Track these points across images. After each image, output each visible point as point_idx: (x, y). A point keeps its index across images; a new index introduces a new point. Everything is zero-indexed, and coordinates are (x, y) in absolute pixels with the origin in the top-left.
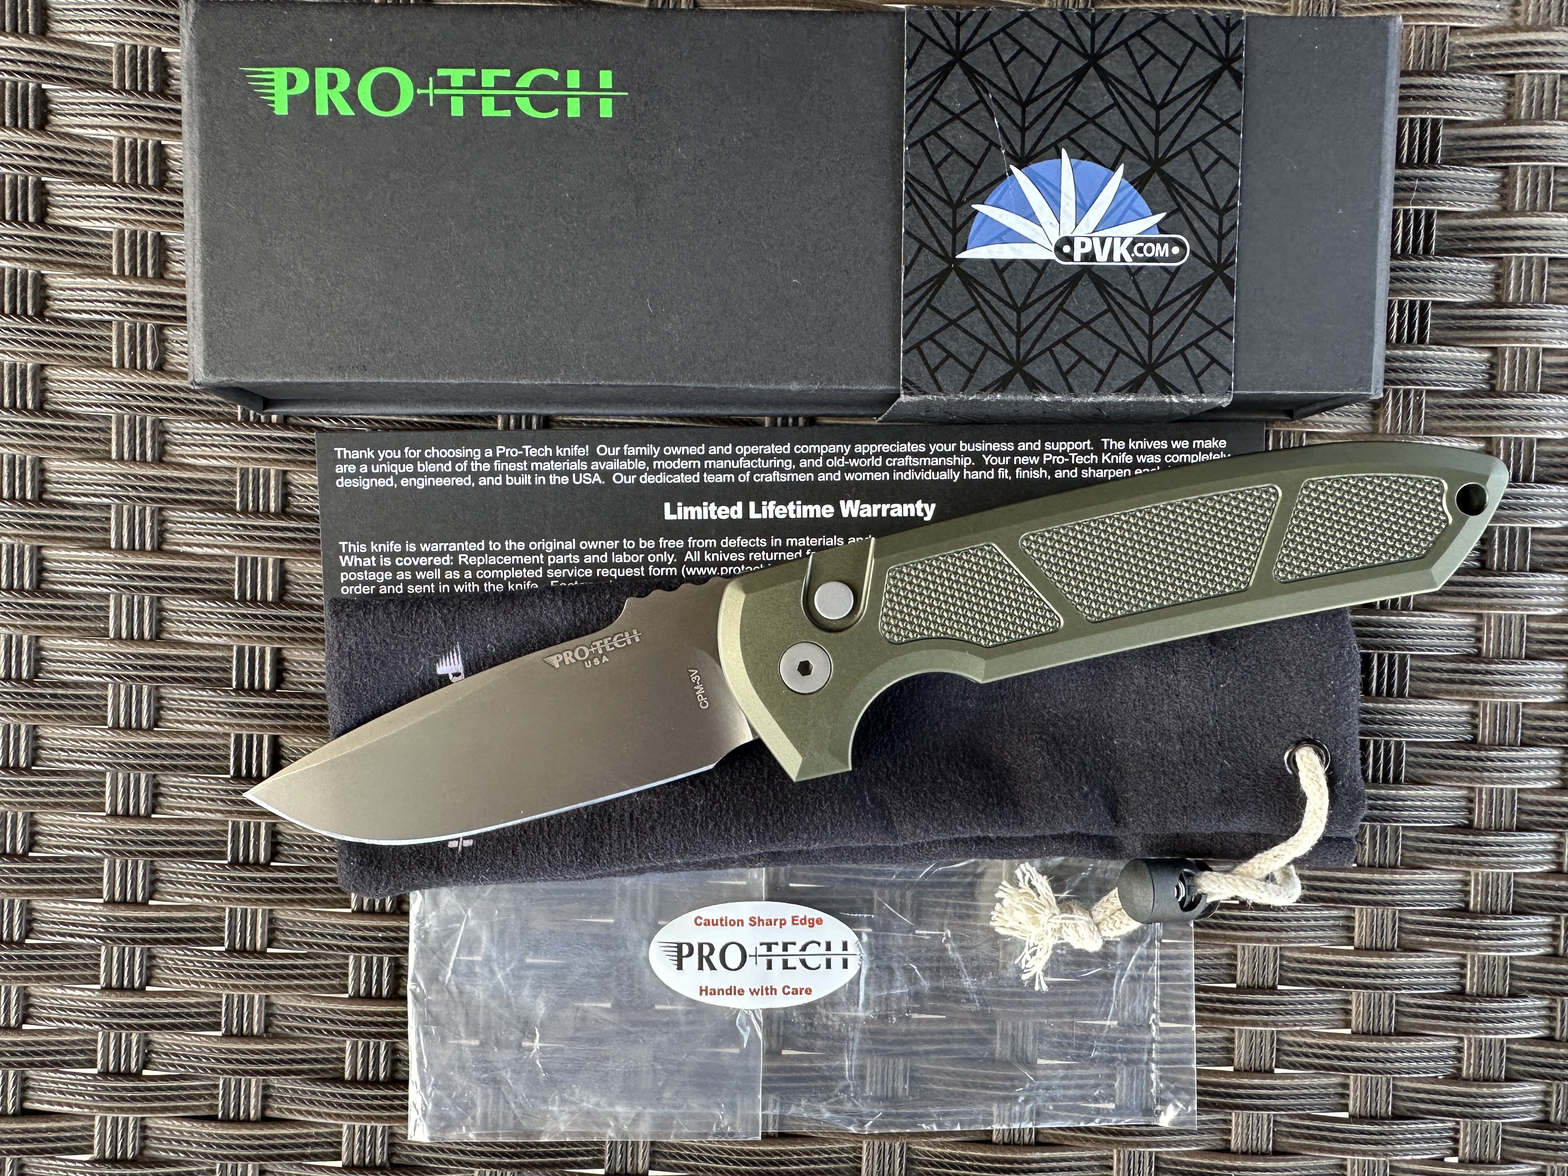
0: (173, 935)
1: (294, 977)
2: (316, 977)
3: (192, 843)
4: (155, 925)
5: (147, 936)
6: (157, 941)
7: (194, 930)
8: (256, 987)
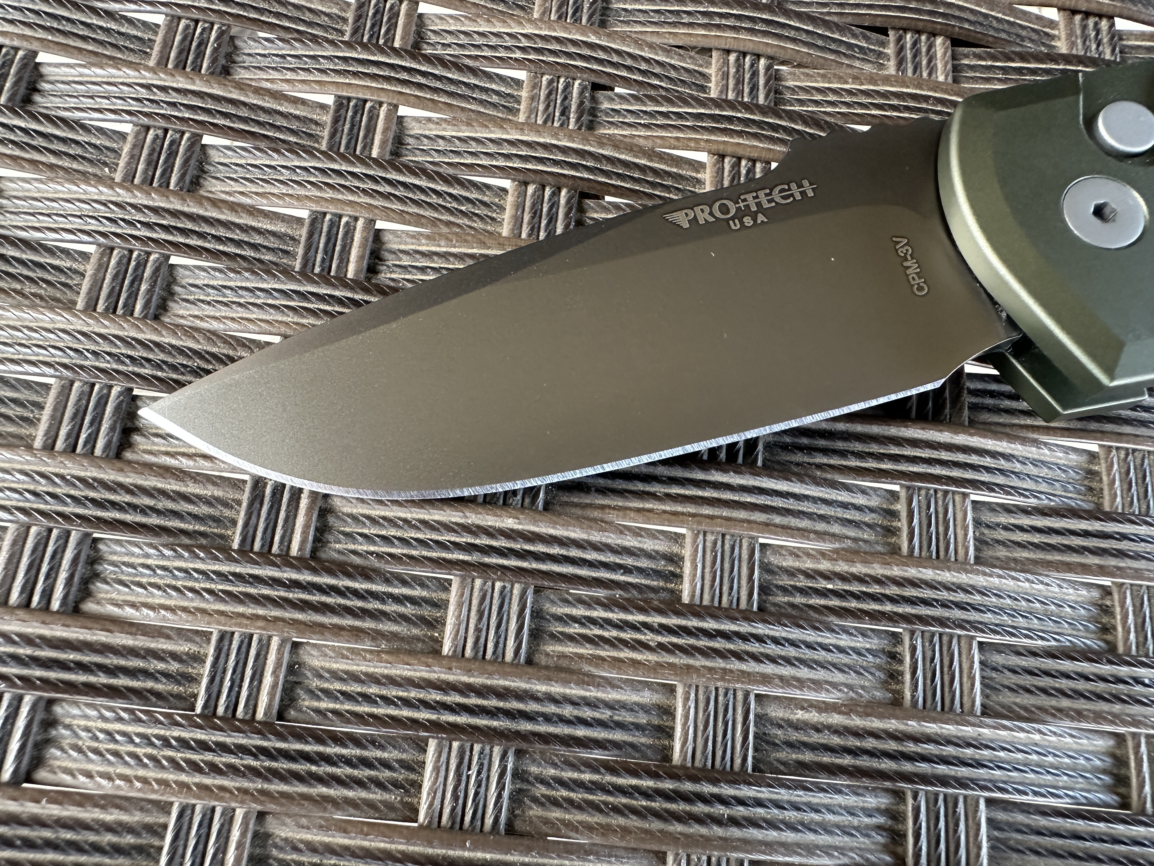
0: (103, 679)
1: (320, 780)
2: (360, 783)
3: (176, 514)
4: (72, 656)
5: (52, 675)
6: (71, 687)
7: (147, 674)
8: (245, 791)
